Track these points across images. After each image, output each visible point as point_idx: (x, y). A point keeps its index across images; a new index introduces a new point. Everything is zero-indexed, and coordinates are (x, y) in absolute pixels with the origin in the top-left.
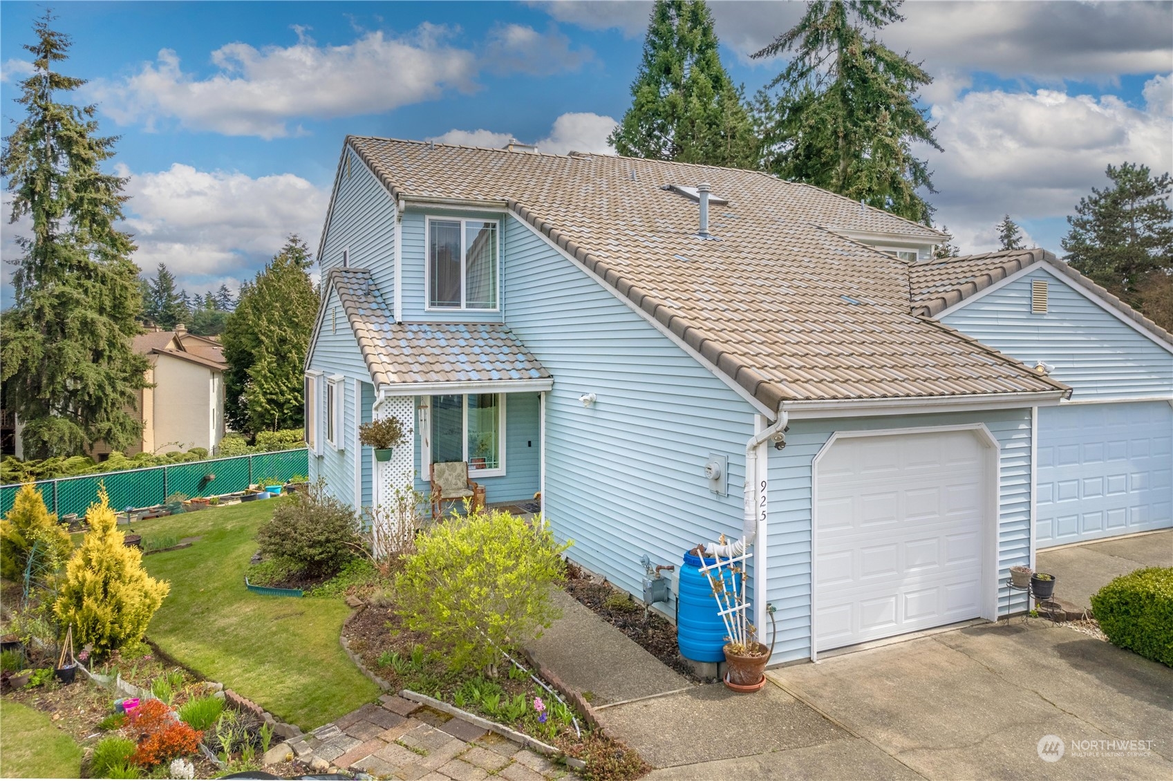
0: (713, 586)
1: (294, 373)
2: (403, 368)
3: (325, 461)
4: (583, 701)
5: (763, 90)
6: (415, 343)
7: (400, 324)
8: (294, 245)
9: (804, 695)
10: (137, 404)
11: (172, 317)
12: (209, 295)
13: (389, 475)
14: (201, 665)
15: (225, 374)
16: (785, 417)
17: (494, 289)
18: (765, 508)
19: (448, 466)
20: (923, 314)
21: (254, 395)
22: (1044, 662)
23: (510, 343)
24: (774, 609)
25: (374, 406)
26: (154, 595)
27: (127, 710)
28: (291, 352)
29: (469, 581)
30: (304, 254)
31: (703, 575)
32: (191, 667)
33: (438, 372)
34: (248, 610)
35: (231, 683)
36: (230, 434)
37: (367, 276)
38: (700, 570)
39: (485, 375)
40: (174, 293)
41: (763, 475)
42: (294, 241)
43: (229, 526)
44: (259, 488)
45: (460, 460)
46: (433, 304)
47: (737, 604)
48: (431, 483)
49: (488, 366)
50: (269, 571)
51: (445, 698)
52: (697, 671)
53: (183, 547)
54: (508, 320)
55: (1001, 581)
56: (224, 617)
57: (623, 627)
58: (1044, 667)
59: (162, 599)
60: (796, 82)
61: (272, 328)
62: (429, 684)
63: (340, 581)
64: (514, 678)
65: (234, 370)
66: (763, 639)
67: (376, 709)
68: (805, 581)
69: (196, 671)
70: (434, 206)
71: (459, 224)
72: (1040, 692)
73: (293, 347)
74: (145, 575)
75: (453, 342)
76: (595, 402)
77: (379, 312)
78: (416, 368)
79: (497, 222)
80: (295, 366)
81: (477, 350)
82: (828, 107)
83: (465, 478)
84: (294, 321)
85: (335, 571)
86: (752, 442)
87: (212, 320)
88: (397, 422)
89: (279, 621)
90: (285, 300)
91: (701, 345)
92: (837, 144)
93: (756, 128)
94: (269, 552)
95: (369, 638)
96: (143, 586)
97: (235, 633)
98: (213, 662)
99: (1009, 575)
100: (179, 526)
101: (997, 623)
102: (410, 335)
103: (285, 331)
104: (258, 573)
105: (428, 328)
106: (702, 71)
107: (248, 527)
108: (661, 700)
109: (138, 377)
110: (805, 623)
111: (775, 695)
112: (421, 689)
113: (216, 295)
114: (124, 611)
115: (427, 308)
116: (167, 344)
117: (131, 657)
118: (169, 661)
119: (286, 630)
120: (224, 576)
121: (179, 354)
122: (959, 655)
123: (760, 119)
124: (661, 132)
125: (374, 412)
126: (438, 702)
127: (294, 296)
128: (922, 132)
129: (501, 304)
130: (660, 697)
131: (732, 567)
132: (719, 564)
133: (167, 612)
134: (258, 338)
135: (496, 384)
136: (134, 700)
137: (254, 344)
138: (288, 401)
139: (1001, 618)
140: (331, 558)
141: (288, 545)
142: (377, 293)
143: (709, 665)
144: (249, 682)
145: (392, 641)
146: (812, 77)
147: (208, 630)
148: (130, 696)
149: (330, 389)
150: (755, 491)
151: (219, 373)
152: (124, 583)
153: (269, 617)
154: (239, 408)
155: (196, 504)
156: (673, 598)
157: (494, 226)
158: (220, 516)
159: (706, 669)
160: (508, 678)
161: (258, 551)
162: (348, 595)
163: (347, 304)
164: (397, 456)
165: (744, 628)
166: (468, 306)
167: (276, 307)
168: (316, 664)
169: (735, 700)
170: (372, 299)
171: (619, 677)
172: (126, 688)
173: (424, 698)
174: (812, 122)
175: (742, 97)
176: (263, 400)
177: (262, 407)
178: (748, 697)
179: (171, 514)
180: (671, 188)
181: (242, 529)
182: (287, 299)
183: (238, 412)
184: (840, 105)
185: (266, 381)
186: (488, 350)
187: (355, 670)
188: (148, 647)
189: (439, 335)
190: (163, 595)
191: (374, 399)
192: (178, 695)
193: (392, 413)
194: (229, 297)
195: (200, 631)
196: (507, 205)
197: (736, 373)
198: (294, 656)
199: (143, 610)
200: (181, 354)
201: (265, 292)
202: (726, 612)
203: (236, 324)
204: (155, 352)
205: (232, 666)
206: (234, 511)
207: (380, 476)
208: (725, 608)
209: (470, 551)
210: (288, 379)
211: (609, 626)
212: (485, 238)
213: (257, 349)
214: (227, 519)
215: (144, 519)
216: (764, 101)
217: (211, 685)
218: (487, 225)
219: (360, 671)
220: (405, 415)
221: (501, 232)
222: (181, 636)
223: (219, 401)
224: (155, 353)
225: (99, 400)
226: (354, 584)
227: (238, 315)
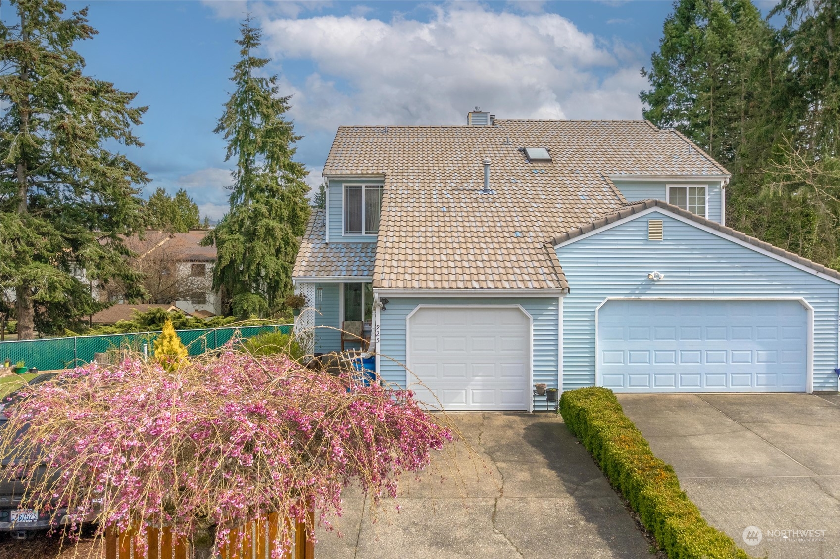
2: (310, 269)
7: (326, 244)
19: (351, 323)
46: (346, 233)
70: (347, 178)
71: (361, 187)
77: (321, 237)
78: (317, 268)
88: (304, 296)
101: (531, 413)
102: (330, 250)
115: (343, 235)
135: (362, 278)
139: (535, 411)
157: (382, 187)
166: (366, 233)
180: (523, 150)
218: (377, 187)
225: (277, 283)
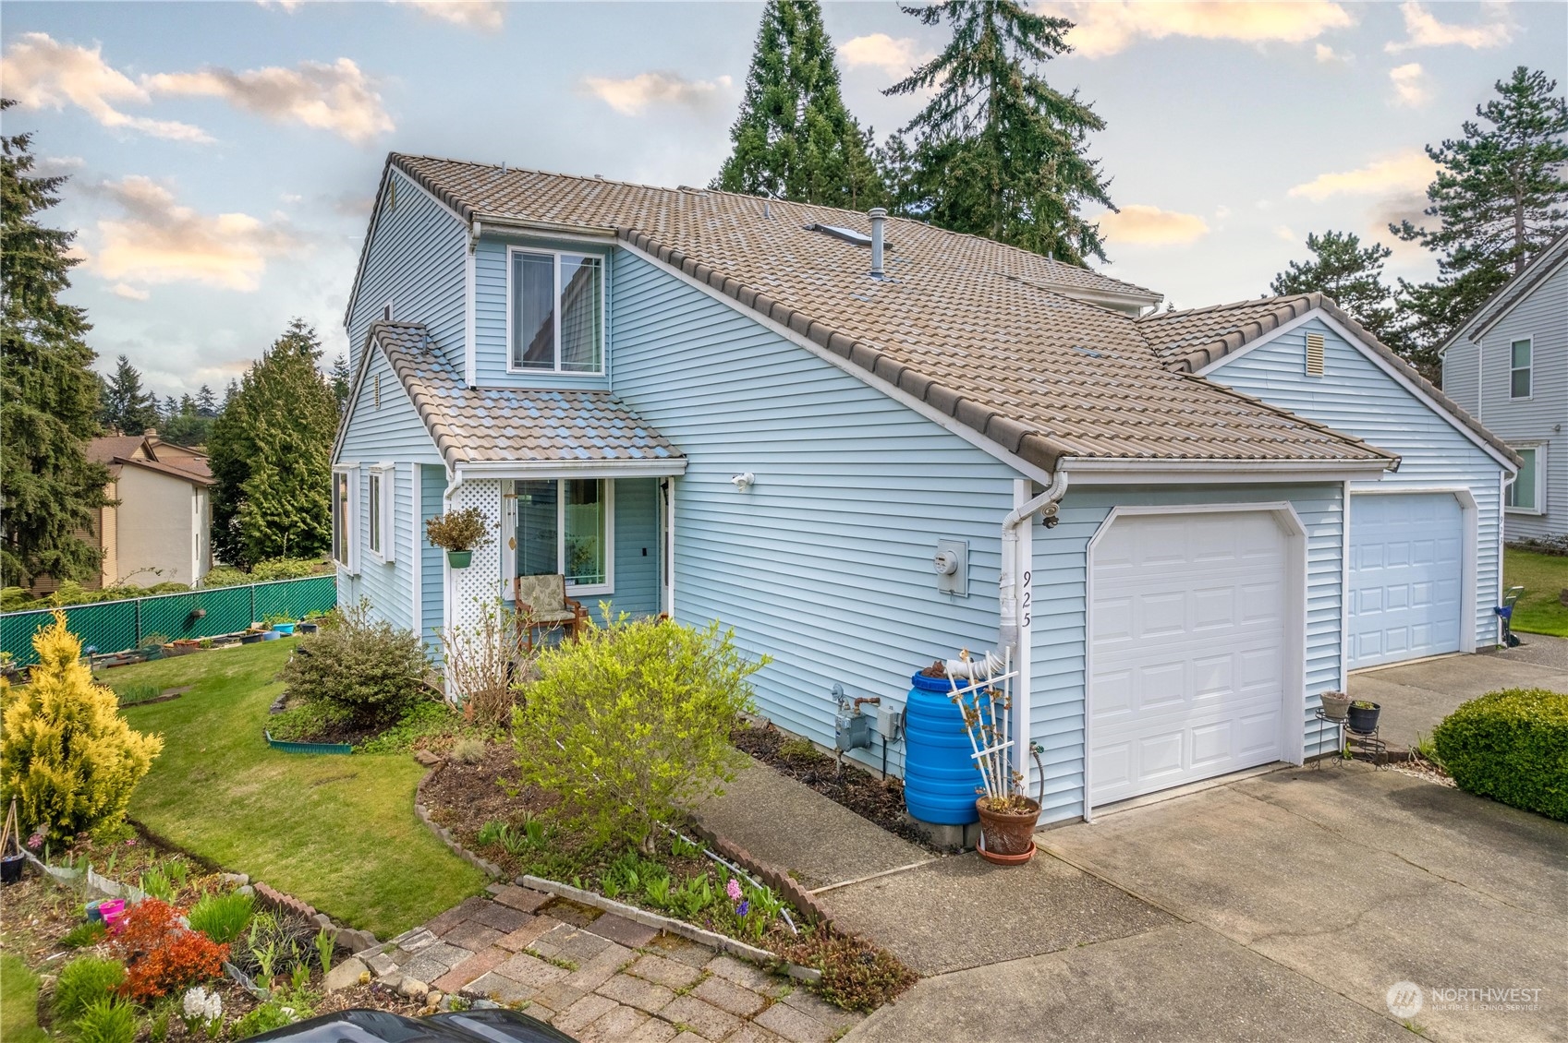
0: (965, 717)
1: (302, 489)
2: (485, 443)
3: (363, 581)
4: (792, 882)
5: (897, 135)
6: (497, 412)
7: (473, 389)
8: (297, 331)
9: (1092, 866)
10: (95, 528)
11: (138, 424)
12: (186, 399)
13: (466, 588)
14: (213, 850)
15: (212, 490)
16: (1064, 480)
17: (598, 348)
18: (1028, 610)
19: (538, 580)
20: (1182, 370)
21: (250, 515)
22: (1384, 814)
23: (623, 415)
24: (1041, 750)
25: (446, 494)
26: (139, 753)
27: (106, 917)
28: (297, 462)
29: (623, 715)
30: (311, 342)
31: (954, 700)
32: (198, 853)
33: (532, 449)
34: (274, 773)
35: (260, 874)
36: (217, 567)
37: (422, 332)
38: (949, 695)
39: (596, 453)
40: (140, 393)
41: (1027, 564)
42: (298, 326)
43: (230, 672)
44: (264, 627)
45: (552, 571)
46: (517, 365)
47: (996, 742)
48: (516, 603)
49: (600, 443)
50: (299, 722)
51: (587, 886)
52: (936, 836)
53: (168, 699)
54: (617, 387)
55: (1308, 711)
56: (239, 783)
57: (812, 782)
58: (1388, 821)
59: (152, 760)
60: (937, 125)
61: (273, 431)
62: (559, 865)
63: (403, 732)
64: (680, 855)
65: (223, 485)
66: (1027, 790)
67: (485, 905)
68: (1077, 710)
69: (206, 858)
70: (520, 232)
71: (553, 259)
72: (1399, 853)
73: (300, 456)
74: (125, 727)
75: (547, 413)
76: (753, 485)
77: (443, 375)
78: (502, 442)
79: (602, 257)
80: (302, 480)
81: (581, 423)
82: (980, 155)
83: (562, 596)
84: (301, 423)
85: (394, 720)
86: (1008, 519)
87: (190, 428)
88: (478, 515)
89: (322, 787)
90: (291, 397)
91: (927, 391)
92: (990, 199)
93: (888, 182)
94: (302, 694)
95: (456, 806)
96: (123, 742)
97: (259, 805)
98: (230, 845)
99: (1319, 703)
100: (160, 673)
101: (1303, 767)
102: (489, 403)
103: (290, 435)
104: (283, 724)
105: (511, 396)
106: (821, 111)
107: (256, 672)
108: (897, 878)
109: (96, 492)
110: (1076, 769)
111: (1051, 867)
112: (549, 873)
113: (196, 398)
114: (95, 776)
115: (509, 368)
116: (133, 451)
117: (106, 843)
118: (163, 846)
119: (334, 799)
120: (234, 731)
121: (149, 465)
122: (1272, 808)
123: (894, 169)
124: (768, 187)
125: (445, 502)
126: (578, 891)
127: (301, 391)
128: (1092, 189)
129: (607, 367)
130: (895, 874)
131: (991, 690)
132: (974, 686)
133: (154, 780)
134: (255, 445)
135: (612, 464)
136: (117, 903)
137: (250, 452)
138: (294, 524)
139: (1307, 761)
140: (389, 701)
141: (329, 682)
142: (437, 353)
143: (953, 828)
144: (288, 871)
145: (490, 809)
146: (958, 119)
147: (219, 803)
148: (108, 896)
149: (374, 482)
150: (1015, 586)
151: (203, 488)
152: (95, 737)
153: (308, 780)
154: (230, 534)
155: (180, 648)
156: (877, 740)
157: (598, 262)
158: (216, 661)
159: (949, 835)
160: (671, 854)
161: (279, 698)
162: (418, 749)
163: (400, 364)
164: (477, 562)
165: (1005, 775)
166: (564, 368)
167: (279, 405)
168: (387, 843)
169: (999, 876)
170: (433, 360)
171: (827, 848)
172: (102, 886)
173: (555, 886)
174: (959, 173)
175: (871, 143)
176: (261, 522)
177: (261, 531)
178: (1017, 871)
179: (147, 660)
180: (817, 228)
181: (248, 675)
182: (293, 395)
183: (229, 539)
184: (994, 154)
185: (266, 499)
186: (595, 423)
187: (445, 850)
188: (130, 828)
189: (527, 404)
190: (153, 753)
191: (446, 485)
192: (182, 893)
193: (470, 503)
194: (212, 401)
195: (206, 804)
196: (617, 234)
197: (986, 425)
198: (351, 834)
199: (124, 774)
200: (153, 464)
201: (263, 386)
202: (982, 753)
203: (225, 427)
204: (117, 461)
205: (259, 850)
206: (234, 654)
207: (454, 589)
208: (981, 748)
209: (624, 673)
210: (293, 496)
211: (792, 781)
212: (585, 278)
213: (253, 458)
214: (225, 664)
215: (109, 667)
216: (899, 148)
217: (229, 877)
218: (588, 261)
219: (452, 851)
220: (489, 507)
221: (607, 271)
222: (179, 812)
223: (204, 524)
224: (117, 463)
225: (42, 521)
226: (424, 735)
227: (228, 415)
